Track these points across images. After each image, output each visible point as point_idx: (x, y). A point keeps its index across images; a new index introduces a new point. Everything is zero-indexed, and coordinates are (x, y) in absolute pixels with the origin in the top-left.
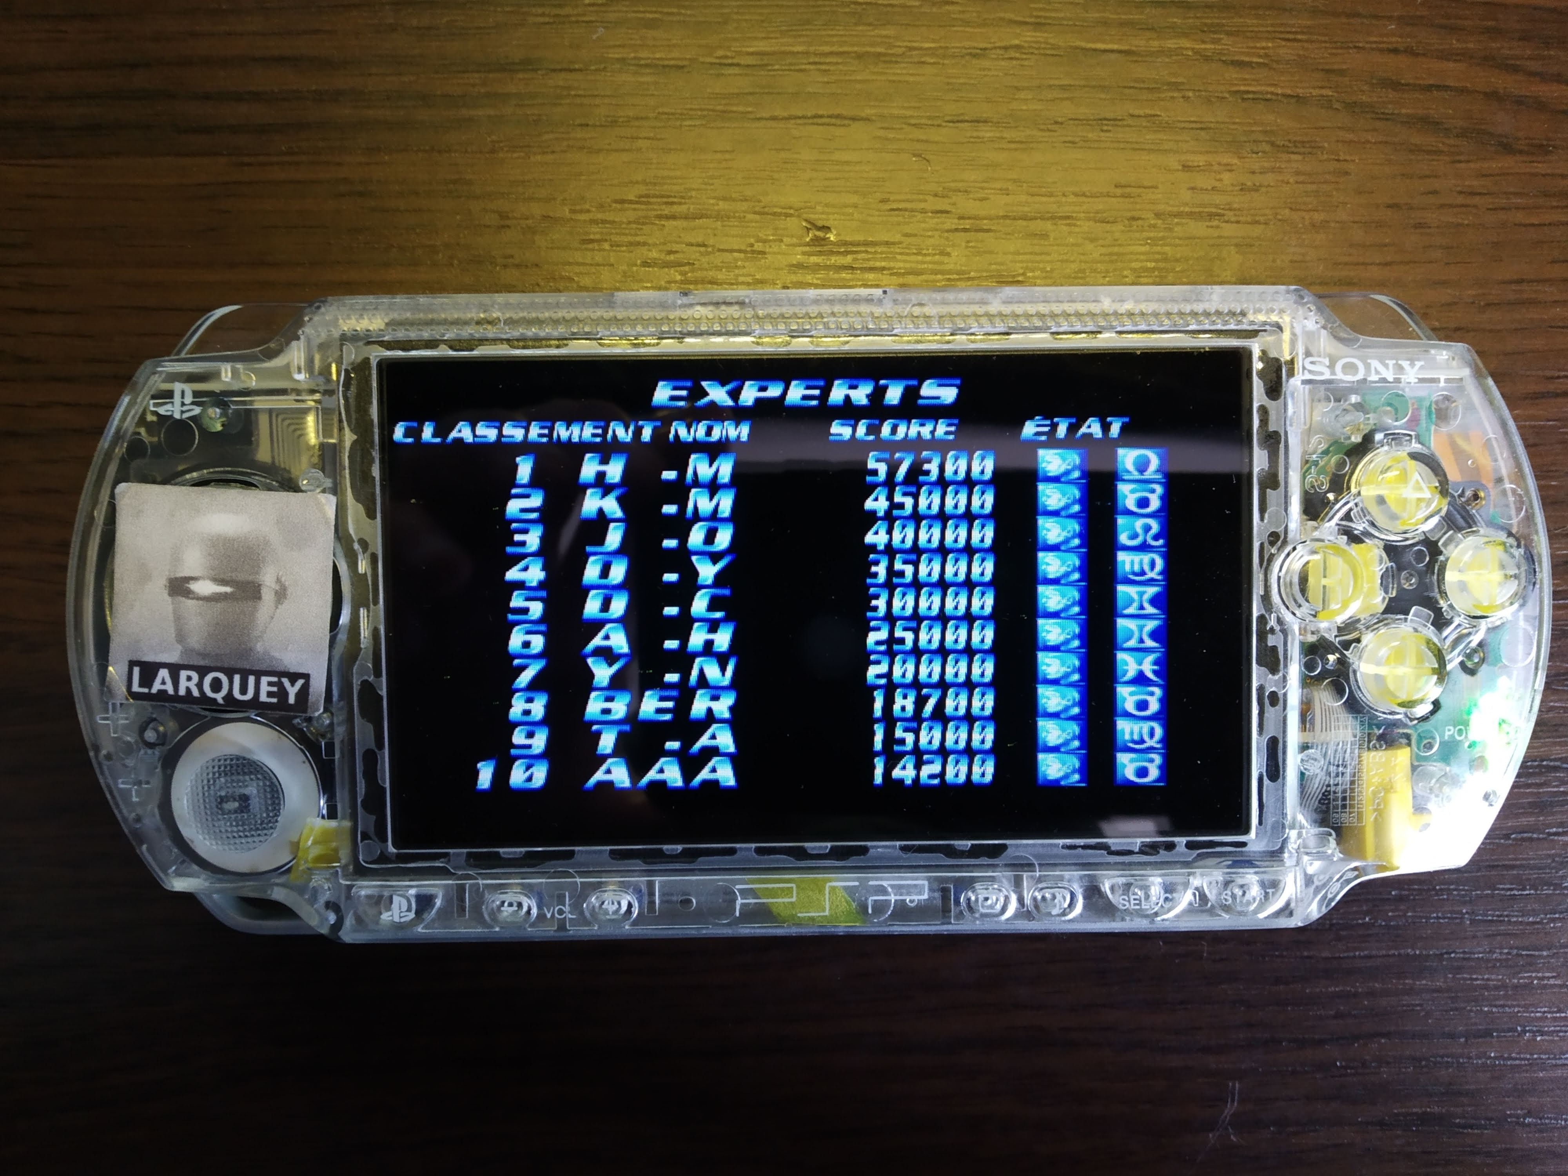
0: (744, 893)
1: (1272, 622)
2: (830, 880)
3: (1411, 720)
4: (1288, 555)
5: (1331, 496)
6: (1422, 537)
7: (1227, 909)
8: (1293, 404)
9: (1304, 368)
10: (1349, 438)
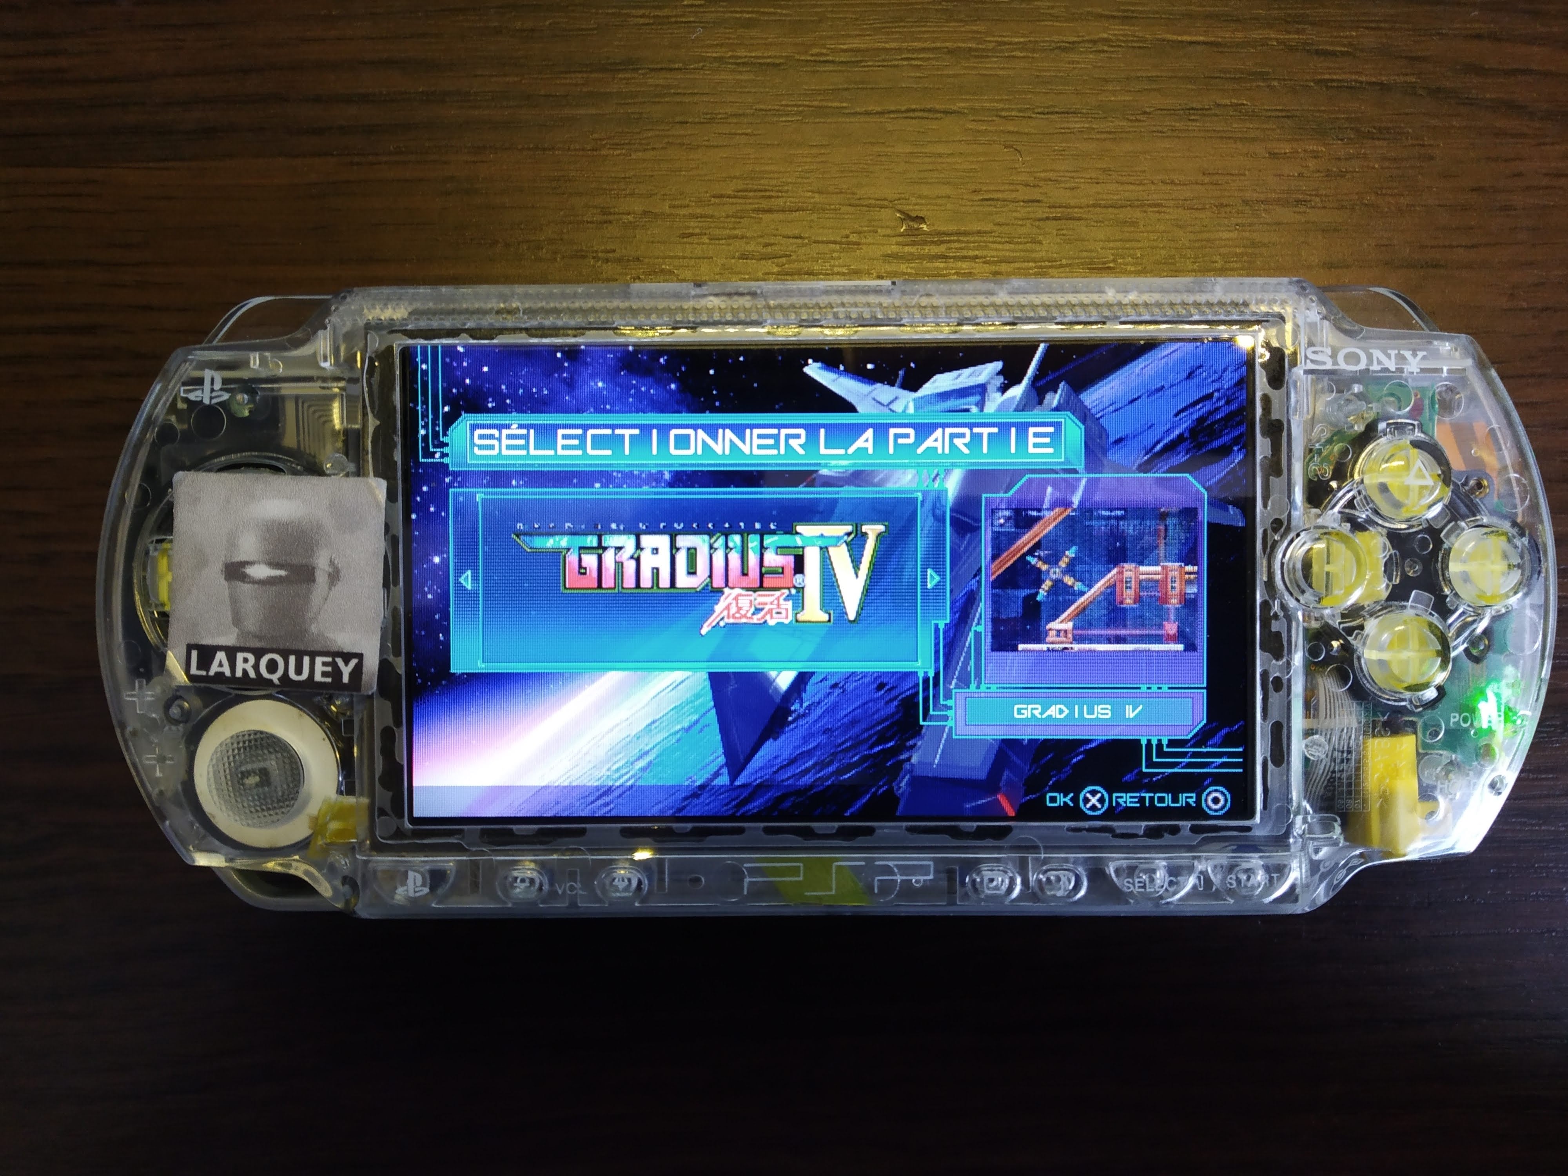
0: (753, 872)
1: (1276, 608)
2: (837, 860)
3: (1417, 707)
4: (1292, 541)
5: (1334, 484)
6: (1425, 526)
7: (1231, 892)
8: (1296, 393)
9: (1306, 357)
10: (1352, 427)
